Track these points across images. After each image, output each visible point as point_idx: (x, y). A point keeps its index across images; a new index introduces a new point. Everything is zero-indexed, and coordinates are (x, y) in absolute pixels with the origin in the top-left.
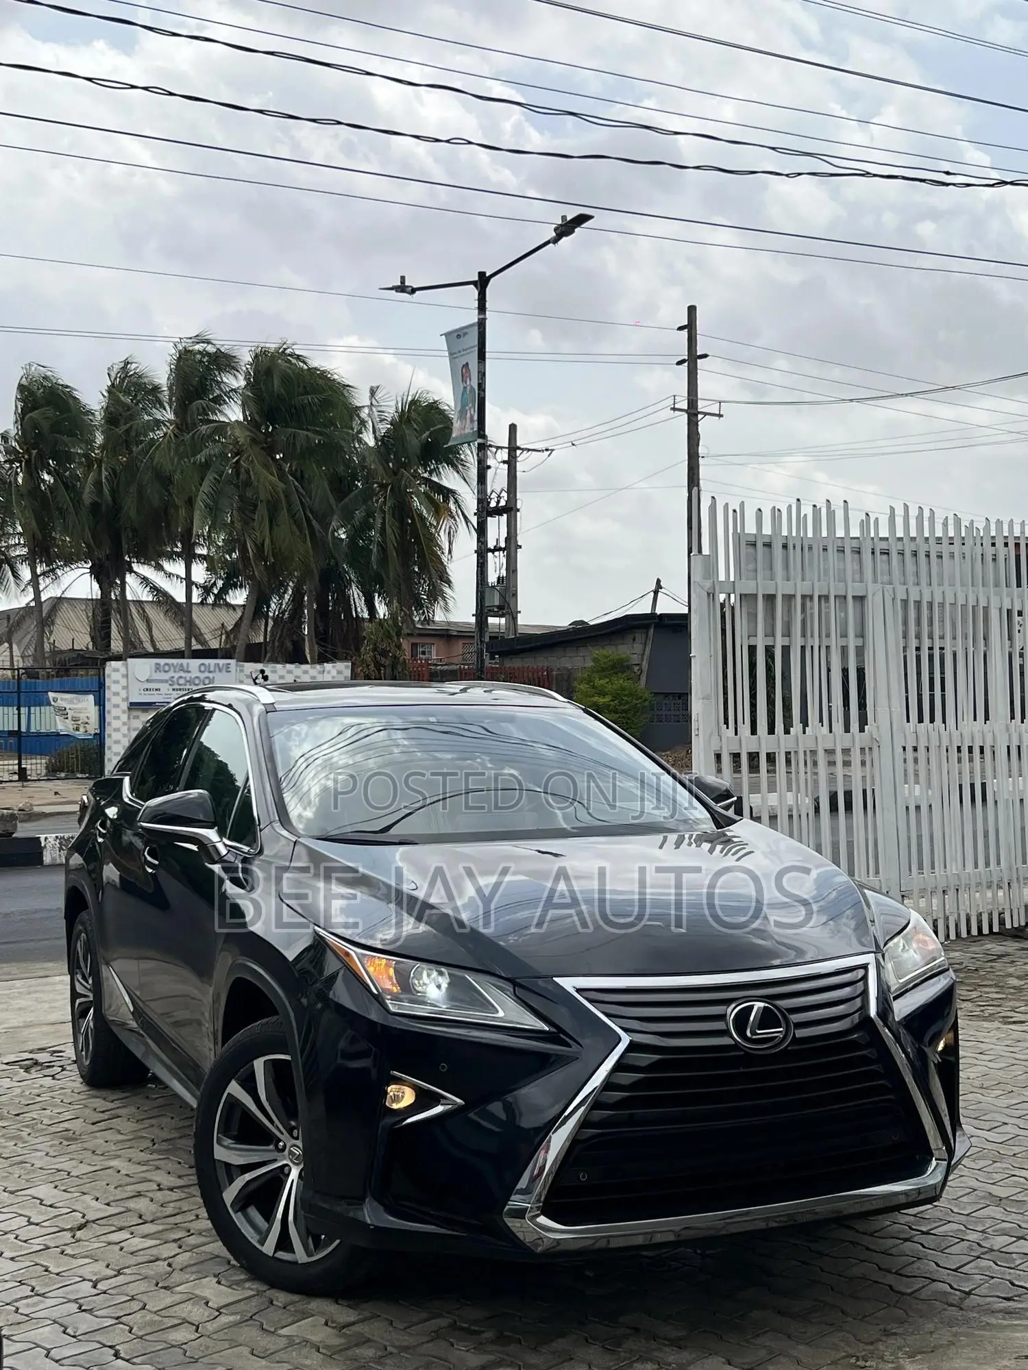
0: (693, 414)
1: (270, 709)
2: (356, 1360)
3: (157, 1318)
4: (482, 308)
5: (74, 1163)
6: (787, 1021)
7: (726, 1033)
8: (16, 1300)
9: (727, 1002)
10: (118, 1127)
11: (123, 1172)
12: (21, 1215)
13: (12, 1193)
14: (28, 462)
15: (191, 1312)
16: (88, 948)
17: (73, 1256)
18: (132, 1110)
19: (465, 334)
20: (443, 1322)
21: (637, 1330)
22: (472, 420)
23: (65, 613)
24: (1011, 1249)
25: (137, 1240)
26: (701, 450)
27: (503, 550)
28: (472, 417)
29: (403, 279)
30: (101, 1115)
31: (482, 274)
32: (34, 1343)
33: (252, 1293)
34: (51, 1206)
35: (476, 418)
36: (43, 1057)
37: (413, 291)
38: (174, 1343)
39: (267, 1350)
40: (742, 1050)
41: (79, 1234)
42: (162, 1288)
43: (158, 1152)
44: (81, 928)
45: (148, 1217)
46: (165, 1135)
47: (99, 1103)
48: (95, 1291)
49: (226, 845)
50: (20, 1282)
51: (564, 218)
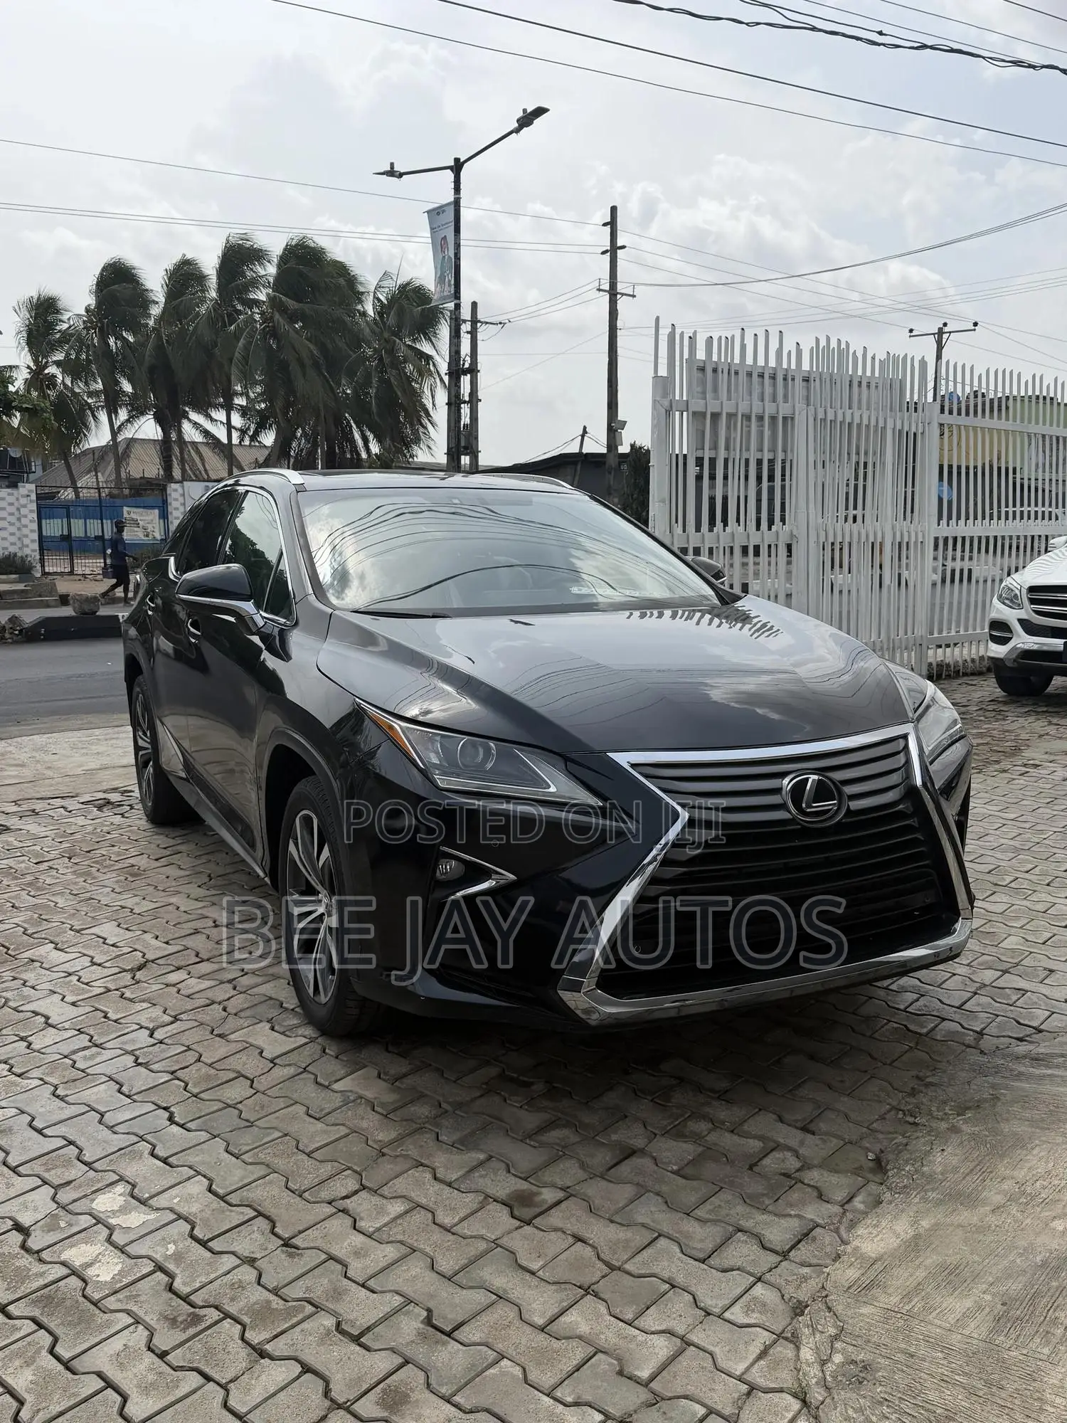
0: (613, 294)
1: (300, 489)
2: (412, 1120)
3: (213, 1071)
4: (457, 189)
5: (137, 899)
6: (840, 793)
7: (782, 807)
8: (74, 1052)
9: (783, 775)
10: (179, 863)
11: (182, 909)
12: (85, 955)
13: (78, 931)
14: (101, 329)
15: (245, 1064)
16: (146, 708)
17: (131, 1000)
18: (192, 846)
19: (443, 211)
20: (493, 1071)
21: (681, 1080)
22: (450, 285)
23: (137, 450)
24: (1000, 983)
25: (193, 981)
26: (619, 324)
27: (468, 402)
28: (449, 281)
29: (392, 165)
30: (165, 851)
31: (457, 160)
32: (89, 1106)
33: (304, 1040)
34: (113, 945)
35: (453, 282)
36: (115, 797)
37: (401, 175)
38: (229, 1102)
39: (321, 1110)
40: (799, 824)
41: (139, 975)
42: (216, 1036)
43: (214, 887)
44: (138, 689)
45: (204, 955)
46: (220, 871)
47: (162, 840)
48: (152, 1041)
49: (264, 618)
50: (79, 1030)
51: (525, 111)
